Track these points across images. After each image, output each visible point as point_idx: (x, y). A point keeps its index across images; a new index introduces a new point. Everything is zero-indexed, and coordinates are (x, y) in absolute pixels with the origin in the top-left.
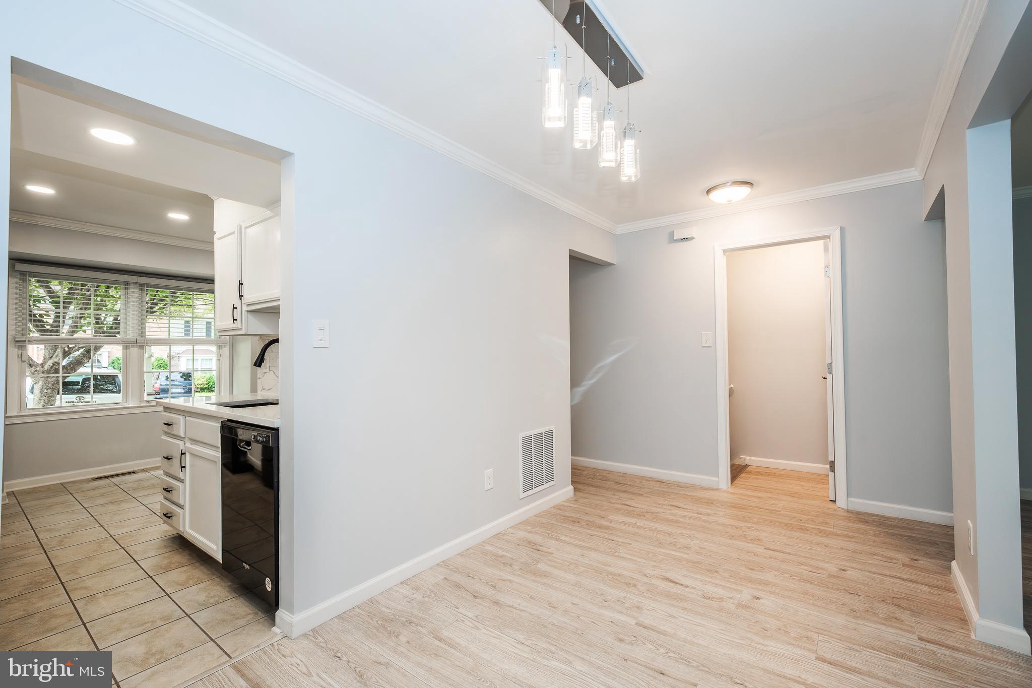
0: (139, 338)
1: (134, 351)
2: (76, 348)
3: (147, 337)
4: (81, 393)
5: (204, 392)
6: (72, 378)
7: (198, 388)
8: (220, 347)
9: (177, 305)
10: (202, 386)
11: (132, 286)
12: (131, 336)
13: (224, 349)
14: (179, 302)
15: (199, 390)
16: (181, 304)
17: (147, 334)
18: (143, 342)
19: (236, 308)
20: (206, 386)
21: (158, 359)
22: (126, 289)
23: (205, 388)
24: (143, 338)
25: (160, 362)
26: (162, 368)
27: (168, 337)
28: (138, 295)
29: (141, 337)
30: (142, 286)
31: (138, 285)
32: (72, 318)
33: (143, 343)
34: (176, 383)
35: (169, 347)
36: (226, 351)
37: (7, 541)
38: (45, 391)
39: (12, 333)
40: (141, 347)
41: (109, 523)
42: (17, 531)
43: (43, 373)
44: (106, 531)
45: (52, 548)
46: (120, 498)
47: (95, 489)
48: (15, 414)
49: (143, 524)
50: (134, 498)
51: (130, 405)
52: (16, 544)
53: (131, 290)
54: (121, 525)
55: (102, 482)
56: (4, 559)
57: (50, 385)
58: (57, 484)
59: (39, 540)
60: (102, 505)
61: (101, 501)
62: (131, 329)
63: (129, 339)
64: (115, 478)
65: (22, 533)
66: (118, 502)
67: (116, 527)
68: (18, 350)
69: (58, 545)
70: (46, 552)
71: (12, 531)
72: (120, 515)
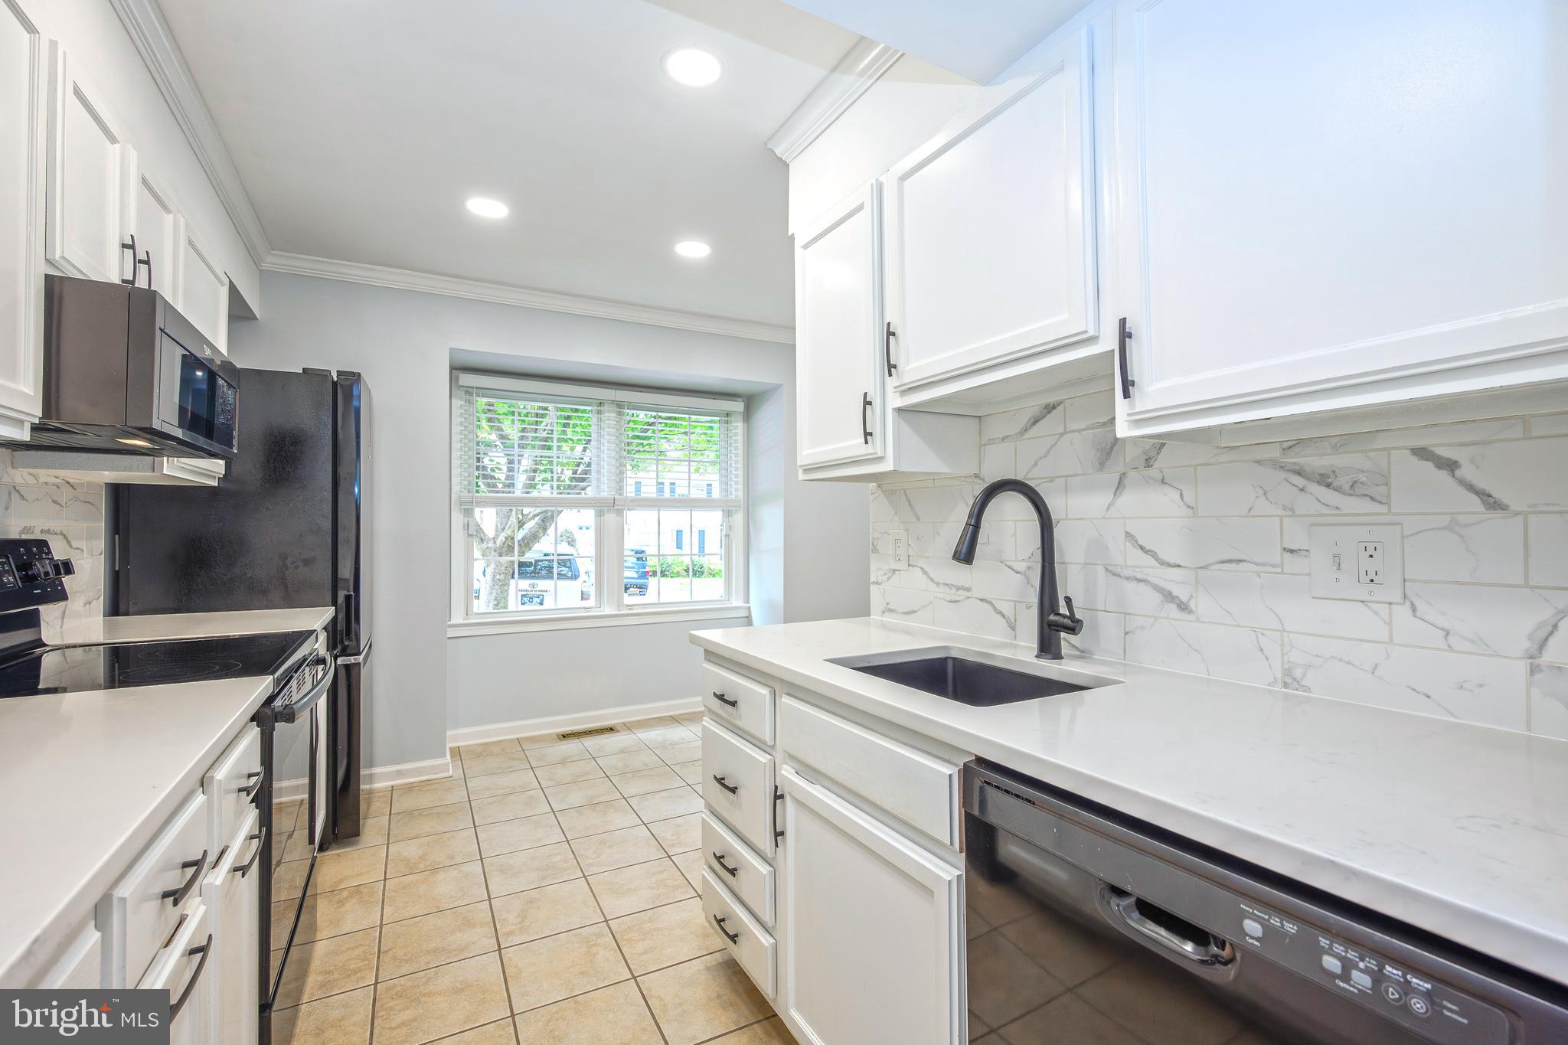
0: (618, 497)
1: (610, 518)
2: (531, 515)
3: (627, 493)
6: (530, 556)
8: (728, 514)
11: (606, 407)
12: (606, 494)
13: (735, 516)
17: (627, 490)
18: (623, 503)
19: (871, 403)
22: (599, 412)
24: (621, 496)
28: (615, 423)
29: (619, 494)
30: (620, 405)
31: (615, 406)
32: (526, 471)
33: (622, 506)
35: (657, 511)
36: (739, 518)
37: (445, 886)
38: (498, 577)
39: (455, 488)
40: (620, 512)
41: (596, 870)
42: (459, 860)
43: (495, 551)
44: (595, 897)
45: (510, 934)
46: (603, 795)
47: (564, 761)
48: (461, 621)
49: (655, 888)
50: (624, 798)
51: (606, 613)
52: (456, 903)
53: (607, 415)
54: (617, 883)
55: (572, 746)
56: (435, 950)
57: (503, 568)
58: (513, 740)
59: (489, 897)
60: (578, 809)
61: (576, 798)
62: (606, 482)
63: (602, 499)
64: (588, 739)
65: (466, 868)
66: (601, 806)
67: (610, 889)
68: (464, 516)
69: (518, 926)
70: (500, 949)
71: (453, 858)
72: (610, 847)
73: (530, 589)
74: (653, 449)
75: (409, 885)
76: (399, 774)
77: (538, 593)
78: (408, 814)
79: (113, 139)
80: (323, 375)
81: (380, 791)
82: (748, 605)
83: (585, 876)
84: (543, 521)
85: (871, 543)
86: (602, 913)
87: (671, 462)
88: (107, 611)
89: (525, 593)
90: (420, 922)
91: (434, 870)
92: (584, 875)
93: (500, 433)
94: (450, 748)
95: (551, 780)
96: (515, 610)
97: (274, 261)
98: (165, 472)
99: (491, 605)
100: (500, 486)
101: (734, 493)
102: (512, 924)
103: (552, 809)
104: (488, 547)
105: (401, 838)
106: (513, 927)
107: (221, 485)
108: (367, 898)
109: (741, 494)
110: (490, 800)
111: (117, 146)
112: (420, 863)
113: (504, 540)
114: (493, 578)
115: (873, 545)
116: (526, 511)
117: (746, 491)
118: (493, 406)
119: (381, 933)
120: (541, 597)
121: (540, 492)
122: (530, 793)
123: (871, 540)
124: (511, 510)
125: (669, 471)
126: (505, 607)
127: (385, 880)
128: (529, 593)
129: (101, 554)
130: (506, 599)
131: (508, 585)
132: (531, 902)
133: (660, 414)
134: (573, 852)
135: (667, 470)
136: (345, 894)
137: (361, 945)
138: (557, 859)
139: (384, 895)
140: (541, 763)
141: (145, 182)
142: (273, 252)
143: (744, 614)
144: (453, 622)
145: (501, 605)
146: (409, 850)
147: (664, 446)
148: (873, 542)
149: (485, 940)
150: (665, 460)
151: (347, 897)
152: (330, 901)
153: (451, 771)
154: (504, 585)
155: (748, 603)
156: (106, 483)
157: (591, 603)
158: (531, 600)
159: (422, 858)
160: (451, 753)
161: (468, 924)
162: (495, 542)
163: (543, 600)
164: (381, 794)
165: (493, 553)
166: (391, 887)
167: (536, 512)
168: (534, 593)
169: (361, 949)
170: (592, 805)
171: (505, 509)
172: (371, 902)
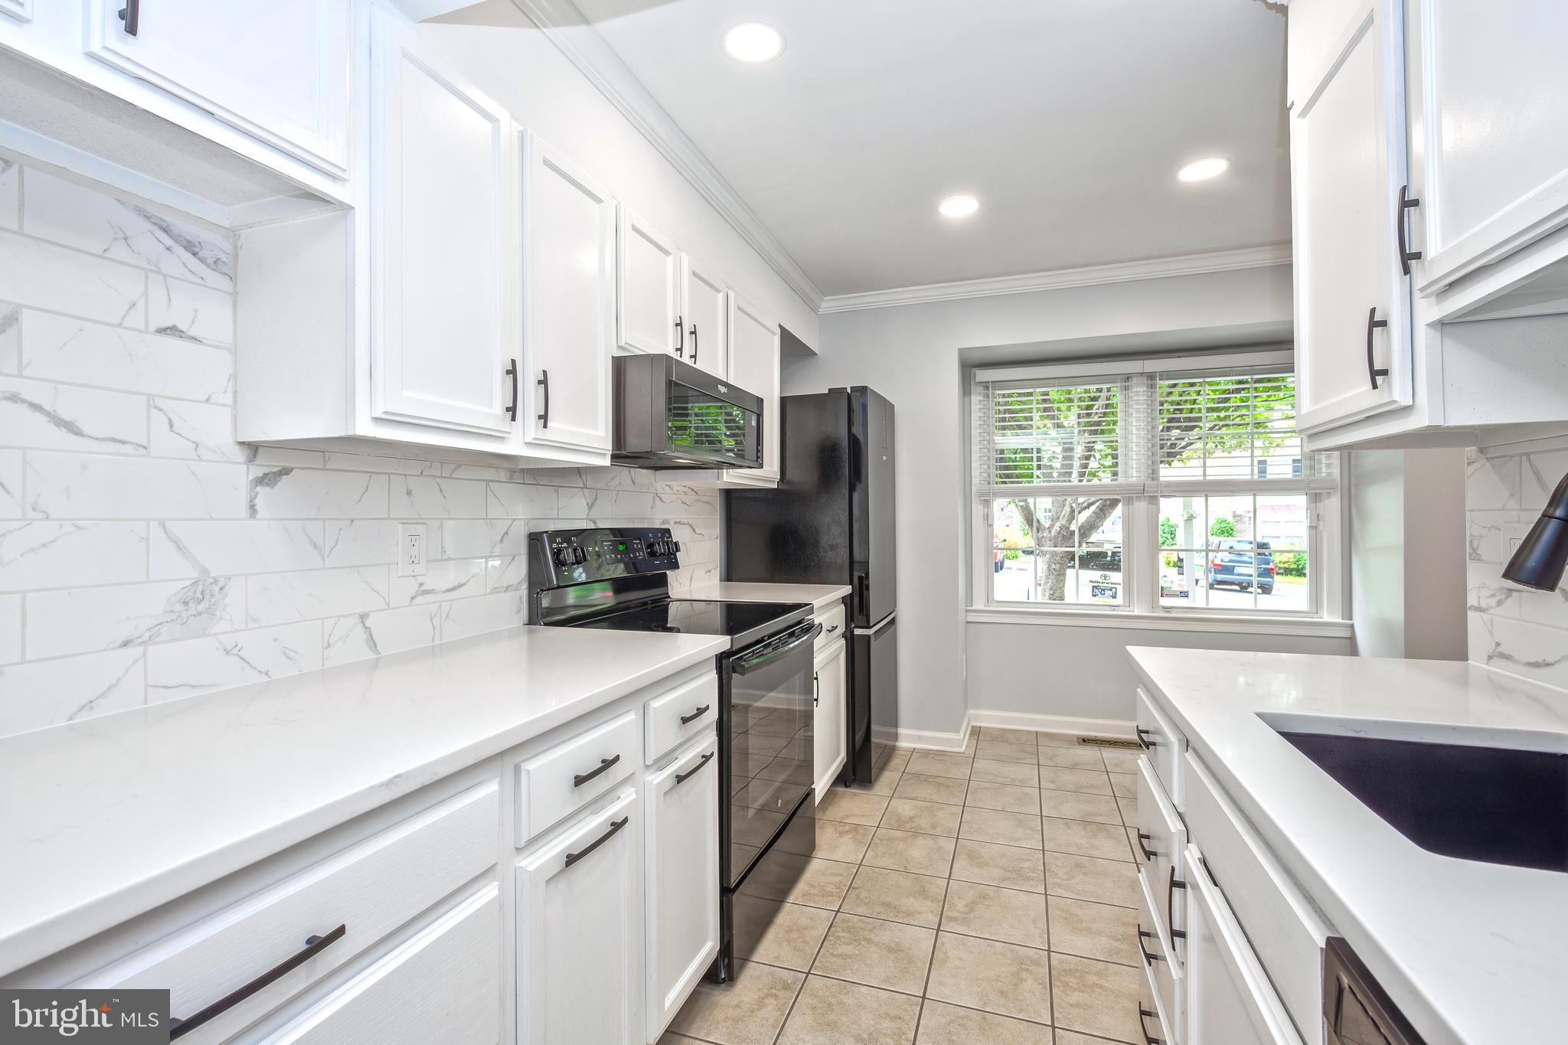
0: (1149, 482)
1: (1140, 506)
3: (1161, 479)
4: (1108, 569)
5: (1291, 575)
7: (1280, 568)
8: (1315, 498)
9: (1235, 425)
10: (1286, 565)
11: (1135, 380)
12: (1134, 479)
13: (1326, 501)
14: (1238, 419)
15: (1282, 571)
16: (1243, 422)
17: (1161, 475)
18: (1155, 489)
19: (1383, 324)
20: (1294, 566)
21: (1220, 521)
22: (1126, 388)
23: (1293, 569)
24: (1156, 482)
25: (1223, 526)
26: (1226, 534)
27: (1202, 478)
28: (1145, 398)
29: (1153, 479)
30: (1151, 377)
31: (1145, 378)
33: (1154, 492)
34: (1245, 559)
35: (1204, 498)
36: (1333, 505)
37: (918, 851)
38: (1053, 566)
39: (975, 481)
40: (1153, 500)
41: (1060, 892)
42: (938, 831)
43: (1050, 540)
44: (1048, 920)
45: (953, 919)
46: (1101, 815)
47: (1073, 767)
48: (982, 607)
49: (1119, 940)
50: (1124, 825)
51: (1136, 613)
52: (921, 870)
53: (1135, 390)
54: (1077, 916)
55: (1090, 753)
56: (888, 905)
57: (1058, 558)
58: (1029, 732)
59: (950, 876)
60: (1068, 822)
61: (1071, 808)
62: (1134, 466)
63: (1132, 485)
64: (1110, 749)
65: (941, 842)
66: (1094, 826)
67: (1066, 918)
68: (984, 507)
69: (963, 916)
70: (938, 930)
71: (934, 827)
72: (1085, 874)
73: (1101, 581)
74: (1247, 420)
75: (893, 839)
76: (920, 739)
77: (1110, 585)
78: (917, 777)
79: (667, 253)
80: (840, 391)
81: (905, 749)
82: (1350, 622)
83: (1046, 894)
84: (1101, 510)
85: (1468, 545)
86: (1049, 940)
87: (1282, 435)
88: (723, 578)
89: (1096, 584)
90: (888, 874)
91: (916, 834)
92: (1046, 892)
93: (1056, 421)
94: (972, 726)
95: (1052, 782)
96: (1074, 601)
97: (828, 305)
98: (725, 480)
99: (1047, 595)
100: (1055, 475)
101: (1324, 470)
102: (958, 911)
103: (1041, 813)
104: (1043, 537)
105: (903, 796)
106: (959, 914)
107: (780, 487)
108: (859, 838)
109: (1336, 472)
110: (987, 785)
111: (671, 257)
112: (908, 822)
113: (1059, 529)
114: (1049, 567)
115: (1471, 546)
116: (1081, 500)
117: (1346, 465)
118: (1048, 395)
119: (857, 871)
120: (1114, 590)
121: (1100, 480)
122: (1027, 790)
123: (1468, 540)
124: (1066, 500)
125: (1278, 446)
126: (1062, 598)
127: (878, 827)
128: (1100, 585)
129: (717, 538)
130: (1062, 588)
131: (1064, 575)
132: (984, 897)
133: (1207, 380)
134: (1044, 864)
135: (1274, 445)
136: (847, 827)
137: (841, 875)
138: (1027, 865)
139: (872, 840)
140: (1050, 763)
141: (694, 274)
142: (825, 298)
143: (1345, 633)
144: (975, 607)
145: (1057, 595)
146: (905, 808)
147: (1262, 414)
148: (1471, 542)
149: (930, 914)
150: (1265, 433)
151: (847, 831)
152: (836, 829)
153: (964, 748)
154: (1059, 575)
155: (1351, 619)
156: (720, 489)
157: (1119, 600)
158: (1103, 592)
159: (911, 819)
160: (971, 731)
161: (923, 893)
162: (1050, 532)
163: (1116, 593)
164: (904, 753)
165: (1048, 543)
166: (880, 836)
167: (1090, 501)
168: (1105, 585)
169: (840, 878)
170: (1085, 823)
171: (1061, 499)
172: (861, 842)
